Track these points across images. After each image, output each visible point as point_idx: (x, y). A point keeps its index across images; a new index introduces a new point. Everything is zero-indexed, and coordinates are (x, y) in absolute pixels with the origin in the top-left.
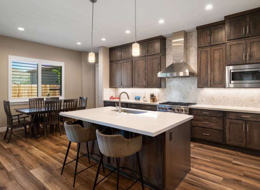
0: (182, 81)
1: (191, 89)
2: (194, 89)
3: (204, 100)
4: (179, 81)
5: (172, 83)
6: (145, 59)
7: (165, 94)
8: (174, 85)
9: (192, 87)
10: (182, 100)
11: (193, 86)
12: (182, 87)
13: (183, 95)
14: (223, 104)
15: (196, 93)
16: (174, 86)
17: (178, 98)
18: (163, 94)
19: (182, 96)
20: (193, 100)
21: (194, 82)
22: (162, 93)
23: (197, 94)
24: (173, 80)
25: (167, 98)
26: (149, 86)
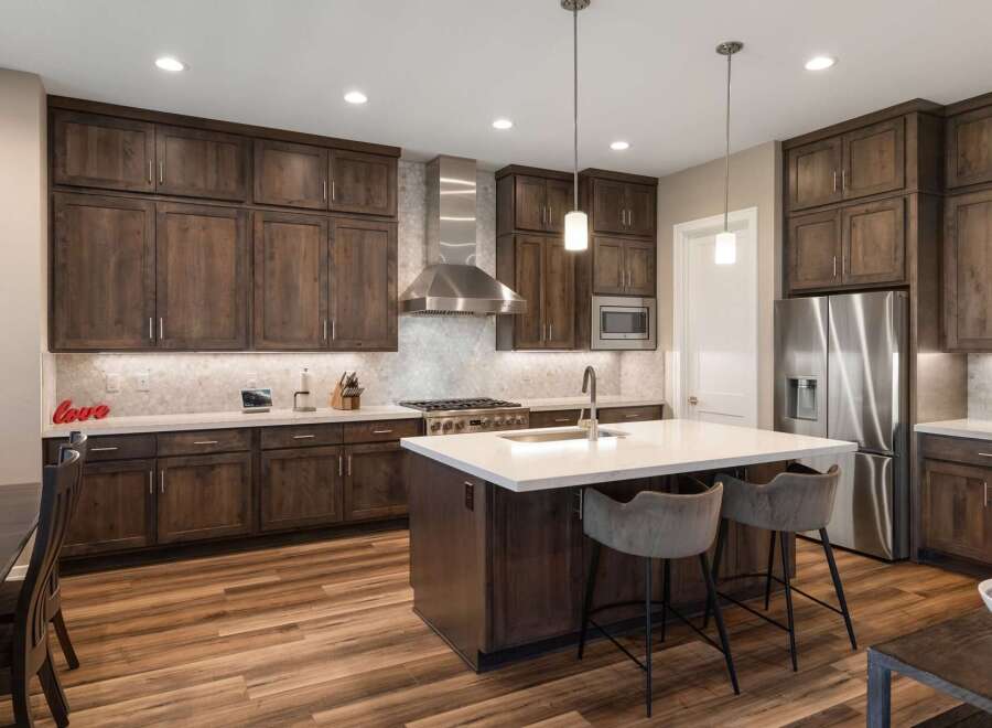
0: (445, 325)
1: (472, 353)
2: (480, 354)
3: (506, 387)
4: (436, 325)
5: (411, 333)
6: (324, 225)
7: (384, 374)
8: (418, 340)
9: (476, 349)
10: (443, 391)
11: (479, 344)
12: (446, 349)
13: (449, 372)
14: (549, 395)
15: (484, 366)
16: (417, 343)
17: (429, 384)
18: (376, 375)
19: (445, 378)
20: (478, 388)
21: (481, 330)
22: (372, 370)
23: (488, 368)
24: (414, 322)
25: (391, 389)
26: (343, 344)
